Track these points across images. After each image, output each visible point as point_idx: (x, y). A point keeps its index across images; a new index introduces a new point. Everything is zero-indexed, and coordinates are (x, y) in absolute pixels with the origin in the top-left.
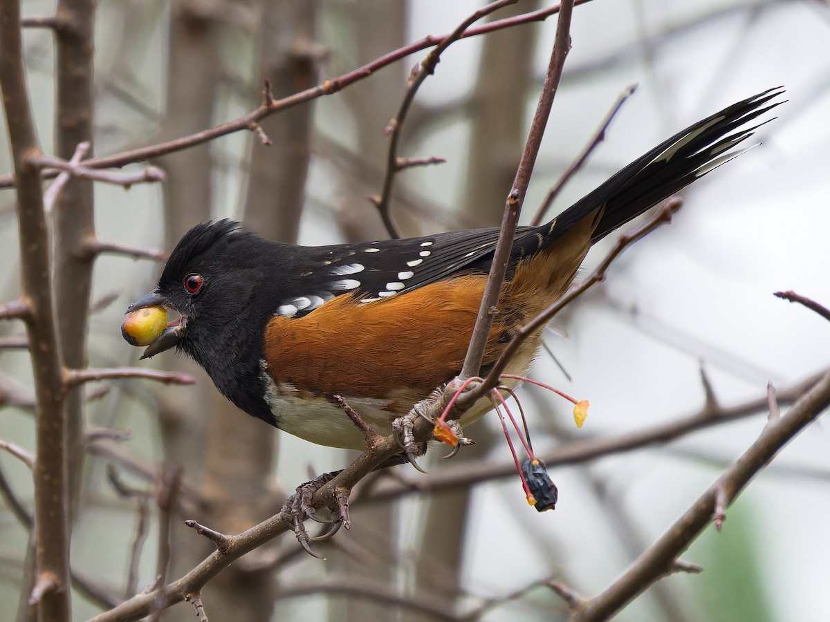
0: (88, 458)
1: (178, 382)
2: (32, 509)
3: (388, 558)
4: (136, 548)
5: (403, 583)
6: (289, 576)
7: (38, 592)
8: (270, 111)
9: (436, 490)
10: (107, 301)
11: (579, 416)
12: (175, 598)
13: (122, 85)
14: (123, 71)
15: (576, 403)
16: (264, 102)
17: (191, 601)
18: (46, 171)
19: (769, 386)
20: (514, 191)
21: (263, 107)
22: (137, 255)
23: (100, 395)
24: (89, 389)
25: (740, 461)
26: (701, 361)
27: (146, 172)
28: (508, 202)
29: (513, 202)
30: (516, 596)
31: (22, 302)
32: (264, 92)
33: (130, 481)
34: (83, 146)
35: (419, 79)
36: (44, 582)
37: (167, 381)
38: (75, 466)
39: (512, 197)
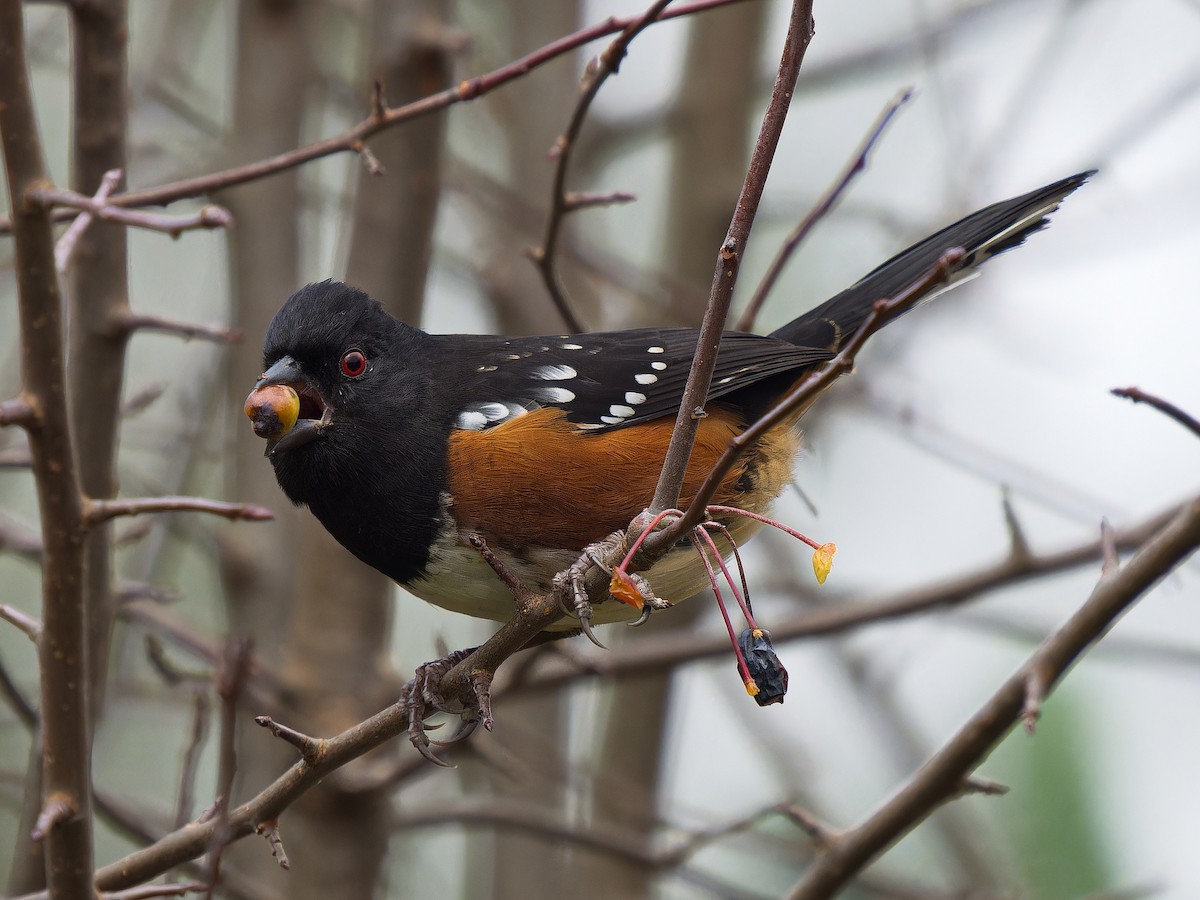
0: (117, 629)
1: (249, 517)
2: (36, 701)
3: (553, 772)
4: (190, 759)
5: (575, 809)
6: (410, 798)
7: (45, 821)
8: (383, 126)
9: (623, 674)
10: (145, 400)
11: (822, 567)
12: (242, 830)
13: (171, 87)
14: (172, 67)
15: (816, 548)
16: (374, 111)
17: (265, 833)
18: (59, 211)
19: (1103, 526)
20: (730, 241)
21: (372, 120)
22: (189, 333)
23: (136, 536)
24: (120, 527)
25: (1061, 633)
26: (1005, 489)
27: (203, 213)
28: (721, 257)
29: (727, 256)
30: (739, 827)
31: (23, 401)
32: (373, 97)
33: (179, 660)
34: (112, 175)
35: (598, 80)
36: (54, 807)
37: (233, 515)
38: (100, 638)
39: (727, 248)
